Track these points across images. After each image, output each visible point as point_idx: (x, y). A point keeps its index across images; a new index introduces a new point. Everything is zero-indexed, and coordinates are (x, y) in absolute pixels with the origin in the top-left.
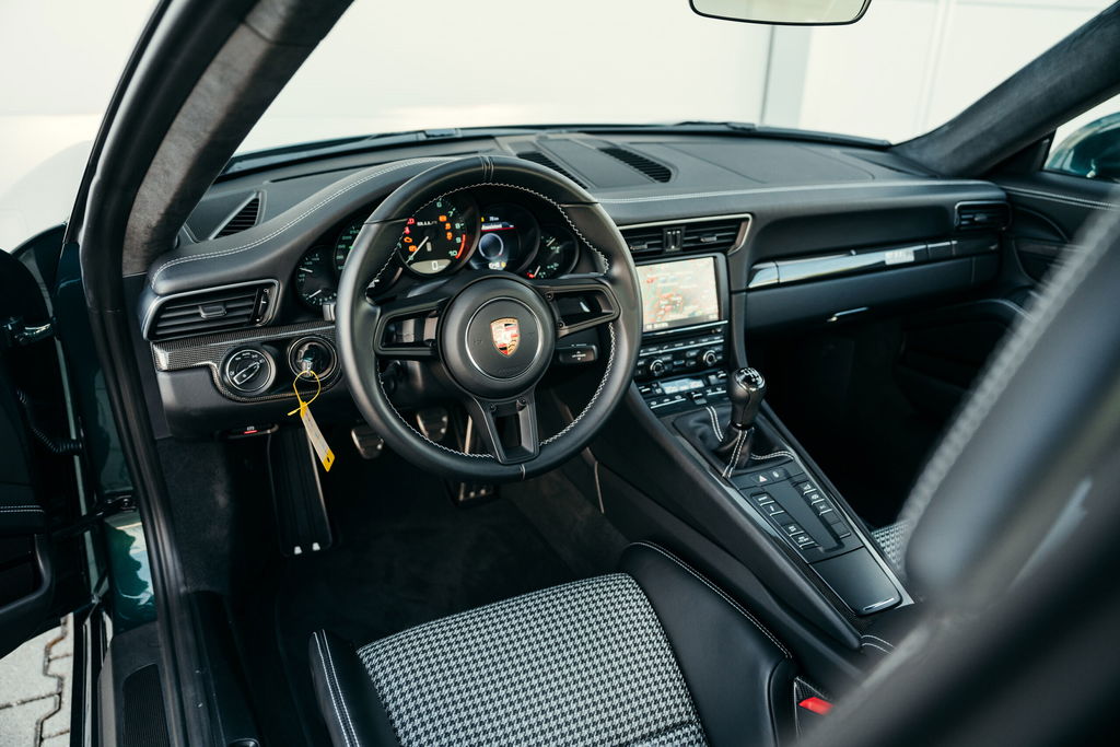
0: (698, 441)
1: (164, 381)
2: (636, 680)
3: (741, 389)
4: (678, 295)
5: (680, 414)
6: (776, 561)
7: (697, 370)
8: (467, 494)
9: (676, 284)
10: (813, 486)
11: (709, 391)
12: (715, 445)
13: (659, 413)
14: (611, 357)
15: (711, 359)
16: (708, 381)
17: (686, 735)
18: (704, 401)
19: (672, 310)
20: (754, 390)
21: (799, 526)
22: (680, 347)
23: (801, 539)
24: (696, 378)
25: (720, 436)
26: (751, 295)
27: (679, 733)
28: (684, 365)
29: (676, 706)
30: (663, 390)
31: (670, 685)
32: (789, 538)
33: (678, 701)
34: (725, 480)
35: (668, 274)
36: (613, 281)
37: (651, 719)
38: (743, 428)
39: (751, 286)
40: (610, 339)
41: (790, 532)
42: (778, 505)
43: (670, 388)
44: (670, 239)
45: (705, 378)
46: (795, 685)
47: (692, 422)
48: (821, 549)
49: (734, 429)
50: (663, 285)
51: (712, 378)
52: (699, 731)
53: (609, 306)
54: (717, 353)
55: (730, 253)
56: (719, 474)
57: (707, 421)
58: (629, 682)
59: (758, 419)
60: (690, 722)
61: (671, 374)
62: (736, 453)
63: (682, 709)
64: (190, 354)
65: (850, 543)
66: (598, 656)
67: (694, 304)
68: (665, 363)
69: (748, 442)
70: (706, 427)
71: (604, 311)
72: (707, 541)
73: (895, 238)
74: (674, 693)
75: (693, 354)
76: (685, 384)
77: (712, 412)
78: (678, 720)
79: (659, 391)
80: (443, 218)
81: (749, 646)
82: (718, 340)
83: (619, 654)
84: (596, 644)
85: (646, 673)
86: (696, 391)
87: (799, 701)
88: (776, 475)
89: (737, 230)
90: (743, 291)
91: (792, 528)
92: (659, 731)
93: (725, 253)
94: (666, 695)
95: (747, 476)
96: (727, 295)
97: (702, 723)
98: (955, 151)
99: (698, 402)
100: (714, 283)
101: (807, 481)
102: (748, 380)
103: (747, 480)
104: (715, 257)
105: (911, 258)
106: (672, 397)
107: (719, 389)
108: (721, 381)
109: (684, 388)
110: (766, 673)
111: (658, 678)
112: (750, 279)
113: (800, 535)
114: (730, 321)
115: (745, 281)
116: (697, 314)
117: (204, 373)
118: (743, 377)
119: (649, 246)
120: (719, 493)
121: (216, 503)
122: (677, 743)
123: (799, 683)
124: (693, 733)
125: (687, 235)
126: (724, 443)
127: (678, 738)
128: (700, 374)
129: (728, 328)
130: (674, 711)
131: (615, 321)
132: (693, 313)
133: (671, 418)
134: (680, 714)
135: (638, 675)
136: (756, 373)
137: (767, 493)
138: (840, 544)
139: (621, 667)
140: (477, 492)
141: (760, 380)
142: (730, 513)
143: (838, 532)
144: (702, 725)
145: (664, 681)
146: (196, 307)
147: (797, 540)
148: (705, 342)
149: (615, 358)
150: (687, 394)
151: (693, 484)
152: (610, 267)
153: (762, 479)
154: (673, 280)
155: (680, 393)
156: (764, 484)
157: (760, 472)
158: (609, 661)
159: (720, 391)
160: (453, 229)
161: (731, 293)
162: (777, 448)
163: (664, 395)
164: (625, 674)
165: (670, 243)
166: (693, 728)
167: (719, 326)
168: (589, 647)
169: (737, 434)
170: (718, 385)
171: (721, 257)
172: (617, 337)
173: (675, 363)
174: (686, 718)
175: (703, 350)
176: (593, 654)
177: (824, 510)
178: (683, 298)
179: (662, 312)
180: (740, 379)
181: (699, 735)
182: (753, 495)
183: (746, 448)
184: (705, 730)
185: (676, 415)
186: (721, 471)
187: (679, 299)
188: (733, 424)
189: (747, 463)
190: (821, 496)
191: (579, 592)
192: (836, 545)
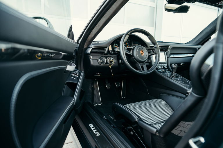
1: (91, 61)
8: (122, 98)
16: (165, 70)
20: (176, 66)
26: (170, 59)
36: (155, 48)
39: (170, 57)
64: (95, 57)
73: (189, 52)
80: (126, 44)
82: (166, 64)
88: (181, 79)
89: (167, 48)
93: (166, 52)
98: (195, 42)
100: (164, 56)
104: (164, 52)
105: (192, 56)
117: (97, 60)
121: (89, 90)
131: (156, 54)
140: (123, 97)
146: (96, 50)
148: (164, 64)
153: (179, 80)
160: (128, 45)
161: (167, 58)
167: (166, 62)
175: (164, 66)
186: (172, 78)
188: (173, 72)
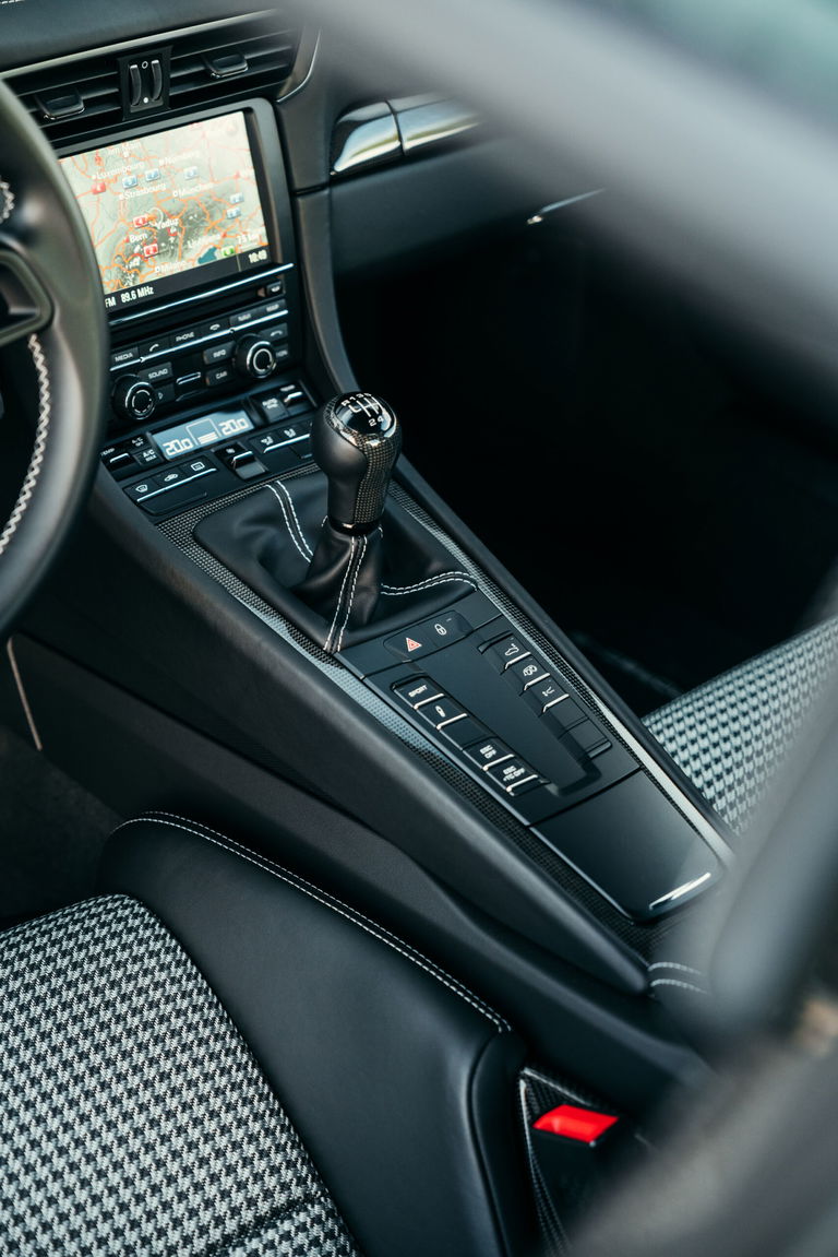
0: (256, 572)
2: (181, 1130)
3: (346, 444)
4: (168, 216)
5: (209, 508)
6: (461, 831)
7: (234, 391)
9: (162, 187)
10: (524, 646)
11: (268, 440)
12: (295, 575)
13: (161, 510)
14: (44, 417)
15: (263, 361)
16: (262, 412)
17: (302, 1228)
18: (258, 468)
19: (158, 253)
20: (375, 443)
21: (503, 745)
22: (187, 341)
23: (511, 772)
24: (231, 409)
25: (305, 550)
26: (341, 190)
27: (287, 1226)
28: (201, 382)
29: (275, 1170)
30: (160, 452)
31: (255, 1127)
32: (482, 774)
33: (277, 1159)
34: (330, 657)
35: (142, 165)
36: (27, 236)
37: (222, 1208)
38: (356, 532)
39: (341, 166)
40: (37, 373)
41: (484, 761)
42: (453, 702)
43: (176, 442)
44: (138, 79)
45: (253, 406)
46: (523, 1085)
47: (237, 524)
48: (552, 788)
49: (339, 536)
50: (130, 194)
51: (271, 404)
52: (330, 1214)
53: (27, 299)
54: (276, 344)
55: (284, 95)
56: (315, 646)
57: (273, 518)
58: (164, 1139)
59: (389, 504)
60: (309, 1199)
61: (177, 408)
62: (347, 591)
63: (288, 1175)
65: (611, 767)
66: (88, 1094)
67: (213, 231)
68: (158, 383)
69: (373, 557)
70: (270, 532)
71: (14, 310)
72: (302, 796)
74: (266, 1143)
75: (220, 353)
76: (210, 430)
77: (282, 493)
78: (280, 1199)
79: (149, 455)
81: (420, 1019)
82: (276, 311)
83: (134, 1081)
84: (80, 1068)
85: (199, 1111)
86: (237, 442)
87: (534, 1119)
88: (442, 631)
90: (322, 187)
91: (488, 751)
92: (243, 1229)
93: (271, 97)
94: (250, 1150)
95: (379, 642)
96: (287, 200)
97: (332, 1195)
99: (246, 472)
100: (251, 172)
101: (509, 635)
102: (360, 423)
103: (379, 651)
104: (247, 111)
106: (182, 463)
107: (291, 433)
108: (294, 410)
109: (207, 439)
110: (460, 1071)
111: (227, 1118)
112: (336, 151)
113: (506, 764)
114: (299, 262)
115: (322, 163)
116: (220, 255)
118: (346, 416)
119: (88, 104)
120: (321, 692)
122: (285, 1247)
123: (530, 1080)
124: (317, 1220)
125: (177, 66)
126: (315, 570)
127: (287, 1236)
128: (241, 397)
129: (296, 281)
130: (271, 1182)
131: (44, 333)
132: (212, 251)
133: (189, 520)
134: (285, 1187)
135: (183, 1118)
136: (375, 405)
137: (426, 678)
138: (592, 771)
139: (142, 1108)
141: (386, 418)
142: (350, 734)
143: (585, 744)
144: (335, 1201)
145: (241, 1122)
147: (501, 776)
148: (245, 321)
149: (53, 417)
150: (218, 454)
151: (259, 677)
152: (18, 202)
153: (412, 645)
154: (154, 180)
155: (199, 454)
156: (418, 656)
157: (405, 630)
158: (115, 1101)
159: (292, 437)
161: (294, 194)
162: (435, 565)
163: (162, 463)
164: (154, 1123)
165: (139, 90)
166: (317, 1210)
167: (273, 279)
168: (64, 1076)
169: (347, 546)
170: (285, 422)
171: (262, 108)
172: (51, 365)
173: (180, 381)
174: (297, 1192)
175: (242, 340)
176: (75, 1091)
177: (552, 697)
178: (184, 221)
179: (136, 261)
180: (340, 420)
181: (330, 1223)
182: (394, 682)
183: (369, 575)
184: (341, 1212)
185: (199, 512)
186: (318, 637)
187: (172, 223)
188: (335, 523)
189: (375, 608)
190: (543, 667)
191: (22, 957)
192: (581, 773)
